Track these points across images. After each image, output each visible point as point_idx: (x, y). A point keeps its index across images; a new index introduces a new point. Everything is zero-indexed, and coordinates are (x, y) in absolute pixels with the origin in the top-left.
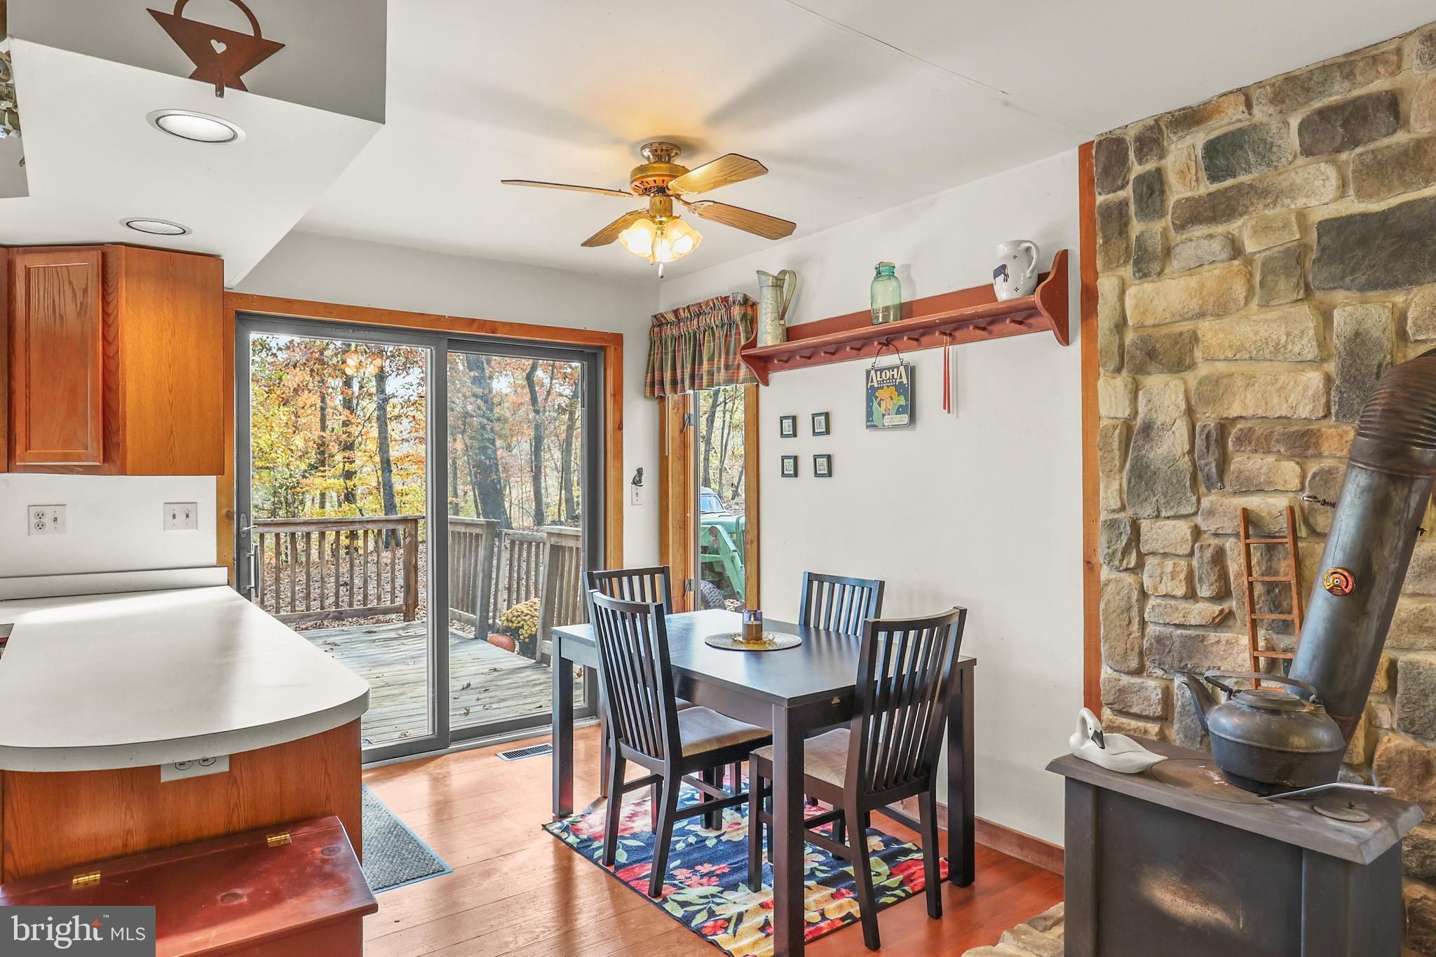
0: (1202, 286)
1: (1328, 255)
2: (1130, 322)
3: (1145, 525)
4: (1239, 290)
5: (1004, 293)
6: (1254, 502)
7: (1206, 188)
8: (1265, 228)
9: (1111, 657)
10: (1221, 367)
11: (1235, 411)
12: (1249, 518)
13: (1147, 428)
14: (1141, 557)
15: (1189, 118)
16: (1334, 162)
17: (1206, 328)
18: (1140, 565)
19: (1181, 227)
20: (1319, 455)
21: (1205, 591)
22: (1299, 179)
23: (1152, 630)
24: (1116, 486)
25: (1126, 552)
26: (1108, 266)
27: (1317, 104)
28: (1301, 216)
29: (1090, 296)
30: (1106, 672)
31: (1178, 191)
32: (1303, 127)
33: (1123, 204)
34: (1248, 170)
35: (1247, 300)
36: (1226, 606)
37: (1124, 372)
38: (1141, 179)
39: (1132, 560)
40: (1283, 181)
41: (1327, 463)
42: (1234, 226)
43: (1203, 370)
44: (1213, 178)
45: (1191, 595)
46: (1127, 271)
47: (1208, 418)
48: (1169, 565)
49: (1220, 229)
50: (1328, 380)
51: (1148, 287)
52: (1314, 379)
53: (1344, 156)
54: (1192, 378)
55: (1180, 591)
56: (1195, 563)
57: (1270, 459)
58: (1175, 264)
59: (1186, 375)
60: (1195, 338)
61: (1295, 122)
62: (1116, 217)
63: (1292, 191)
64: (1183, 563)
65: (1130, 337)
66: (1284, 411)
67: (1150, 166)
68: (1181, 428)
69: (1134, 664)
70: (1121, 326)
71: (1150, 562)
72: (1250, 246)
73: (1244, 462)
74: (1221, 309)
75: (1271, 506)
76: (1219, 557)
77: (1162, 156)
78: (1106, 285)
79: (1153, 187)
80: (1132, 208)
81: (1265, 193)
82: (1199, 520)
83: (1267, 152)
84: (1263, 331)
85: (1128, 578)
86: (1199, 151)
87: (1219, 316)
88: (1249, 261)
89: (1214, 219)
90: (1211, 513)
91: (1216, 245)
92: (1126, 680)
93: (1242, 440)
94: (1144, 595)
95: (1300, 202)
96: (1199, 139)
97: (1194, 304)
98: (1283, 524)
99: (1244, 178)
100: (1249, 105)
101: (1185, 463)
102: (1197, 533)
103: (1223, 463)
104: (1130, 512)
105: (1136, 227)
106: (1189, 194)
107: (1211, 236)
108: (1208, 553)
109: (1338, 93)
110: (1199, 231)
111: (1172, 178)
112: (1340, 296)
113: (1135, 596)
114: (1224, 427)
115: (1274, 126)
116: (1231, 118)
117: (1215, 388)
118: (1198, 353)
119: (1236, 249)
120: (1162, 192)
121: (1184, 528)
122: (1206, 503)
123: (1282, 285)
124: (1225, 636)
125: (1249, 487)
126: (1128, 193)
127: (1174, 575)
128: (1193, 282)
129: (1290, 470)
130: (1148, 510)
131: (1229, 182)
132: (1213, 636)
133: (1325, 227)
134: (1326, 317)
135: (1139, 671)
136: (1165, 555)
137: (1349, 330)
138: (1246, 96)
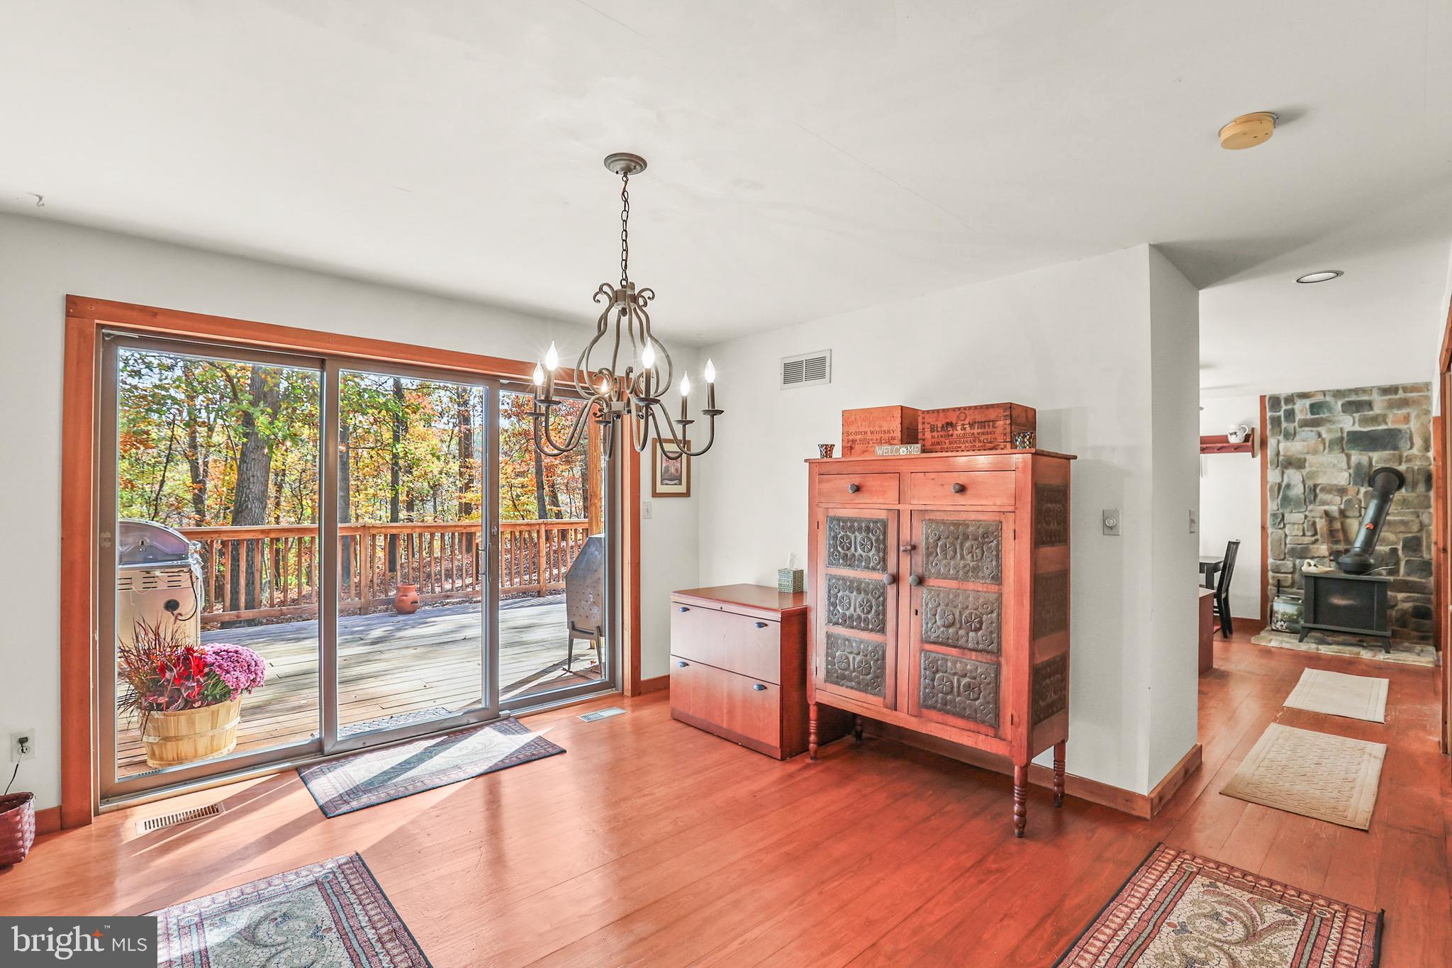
0: (1308, 445)
1: (1349, 441)
2: (1282, 453)
3: (1286, 515)
4: (1321, 447)
5: (1233, 440)
6: (1326, 507)
7: (1309, 416)
8: (1330, 431)
9: (1273, 555)
10: (1314, 469)
11: (1319, 482)
12: (1327, 513)
13: (1288, 486)
14: (1284, 525)
15: (1304, 396)
16: (1351, 416)
17: (1309, 457)
18: (1284, 527)
19: (1301, 427)
20: (1347, 495)
21: (1309, 533)
22: (1340, 418)
23: (1288, 546)
24: (1276, 503)
25: (1280, 523)
26: (1273, 434)
27: (1347, 399)
28: (1341, 429)
29: (1264, 444)
30: (1270, 561)
31: (1299, 416)
32: (1342, 405)
33: (1280, 417)
34: (1324, 414)
35: (1324, 450)
36: (1316, 537)
37: (1279, 468)
38: (1285, 411)
39: (1282, 526)
40: (1336, 419)
41: (1349, 497)
42: (1320, 429)
43: (1307, 469)
44: (1312, 414)
45: (1304, 535)
46: (1281, 438)
47: (1310, 483)
48: (1296, 527)
49: (1314, 429)
50: (1350, 475)
51: (1289, 443)
52: (1346, 475)
53: (1355, 415)
54: (1305, 472)
55: (1301, 534)
56: (1305, 525)
57: (1331, 496)
58: (1298, 437)
59: (1302, 470)
60: (1305, 460)
61: (1340, 403)
62: (1276, 422)
63: (1339, 422)
64: (1301, 526)
65: (1281, 458)
66: (1336, 482)
67: (1289, 407)
68: (1301, 487)
69: (1282, 557)
70: (1278, 454)
71: (1287, 526)
72: (1324, 435)
73: (1321, 496)
74: (1315, 452)
75: (1334, 509)
76: (1314, 524)
77: (1294, 404)
78: (1272, 442)
79: (1290, 415)
80: (1283, 419)
81: (1330, 421)
82: (1307, 513)
83: (1330, 410)
84: (1330, 460)
85: (1280, 531)
86: (1308, 407)
87: (1313, 454)
88: (1323, 440)
89: (1313, 426)
90: (1311, 511)
91: (1314, 434)
92: (1279, 562)
93: (1323, 490)
94: (1286, 536)
95: (1341, 426)
96: (1307, 402)
97: (1305, 450)
98: (1336, 514)
99: (1321, 416)
100: (1325, 395)
101: (1302, 496)
102: (1306, 517)
103: (1316, 496)
104: (1281, 511)
105: (1284, 425)
106: (1303, 417)
107: (1312, 431)
108: (1311, 523)
109: (1353, 398)
110: (1306, 429)
111: (1297, 412)
112: (1353, 452)
113: (1283, 536)
114: (1315, 486)
115: (1333, 403)
116: (1319, 398)
117: (1312, 475)
118: (1307, 465)
119: (1320, 435)
120: (1294, 415)
121: (1302, 516)
122: (1309, 508)
123: (1336, 447)
124: (1315, 546)
125: (1324, 503)
126: (1282, 413)
127: (1298, 529)
128: (1305, 443)
129: (1338, 498)
130: (1288, 510)
131: (1317, 416)
132: (1311, 546)
133: (1349, 433)
134: (1349, 457)
135: (1283, 559)
136: (1294, 524)
137: (1357, 462)
138: (1324, 393)
